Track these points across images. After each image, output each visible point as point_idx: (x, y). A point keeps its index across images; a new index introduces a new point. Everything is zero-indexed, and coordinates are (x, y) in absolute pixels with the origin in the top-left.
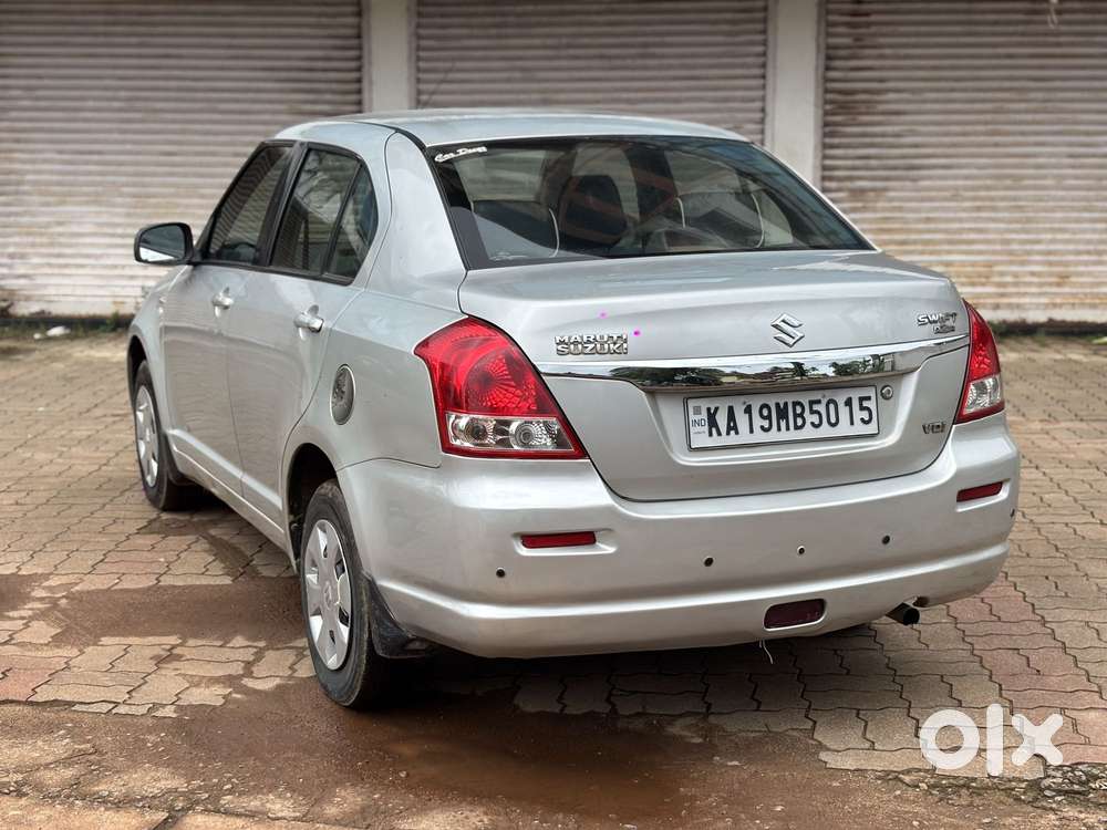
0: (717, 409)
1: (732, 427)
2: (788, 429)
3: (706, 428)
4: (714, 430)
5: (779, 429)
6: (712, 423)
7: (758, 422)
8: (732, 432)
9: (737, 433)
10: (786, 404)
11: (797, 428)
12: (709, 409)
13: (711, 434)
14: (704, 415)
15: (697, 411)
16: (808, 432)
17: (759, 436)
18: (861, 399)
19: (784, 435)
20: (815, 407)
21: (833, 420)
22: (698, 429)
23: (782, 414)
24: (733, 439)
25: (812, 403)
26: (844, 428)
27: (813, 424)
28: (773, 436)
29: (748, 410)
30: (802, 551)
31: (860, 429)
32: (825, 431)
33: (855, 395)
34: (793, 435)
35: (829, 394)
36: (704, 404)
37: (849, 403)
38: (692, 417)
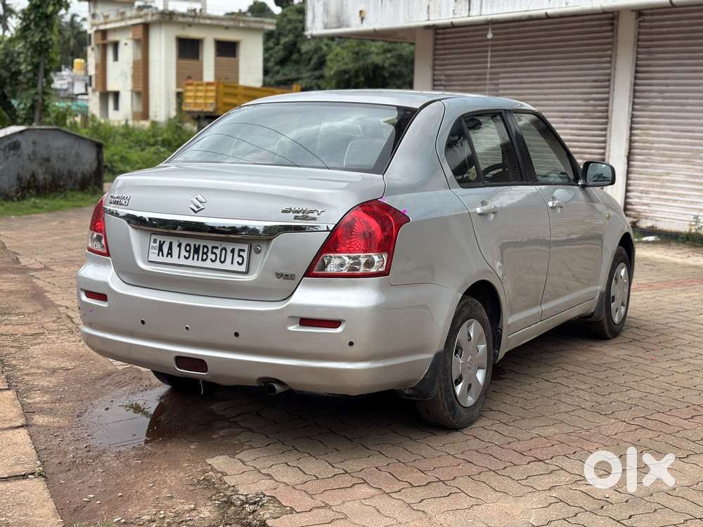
0: (164, 242)
1: (170, 254)
2: (198, 260)
3: (157, 251)
4: (161, 253)
5: (193, 259)
6: (161, 249)
7: (184, 253)
8: (169, 256)
9: (171, 257)
10: (199, 246)
11: (203, 260)
12: (160, 242)
13: (158, 255)
14: (157, 244)
15: (155, 241)
16: (208, 264)
17: (182, 261)
18: (240, 250)
19: (195, 263)
20: (215, 250)
21: (222, 260)
22: (154, 251)
23: (197, 251)
24: (168, 260)
25: (213, 247)
26: (227, 266)
27: (211, 259)
28: (190, 262)
29: (180, 246)
30: (187, 328)
31: (236, 267)
32: (217, 265)
33: (237, 247)
34: (200, 264)
35: (224, 245)
36: (160, 238)
37: (233, 251)
38: (152, 244)
